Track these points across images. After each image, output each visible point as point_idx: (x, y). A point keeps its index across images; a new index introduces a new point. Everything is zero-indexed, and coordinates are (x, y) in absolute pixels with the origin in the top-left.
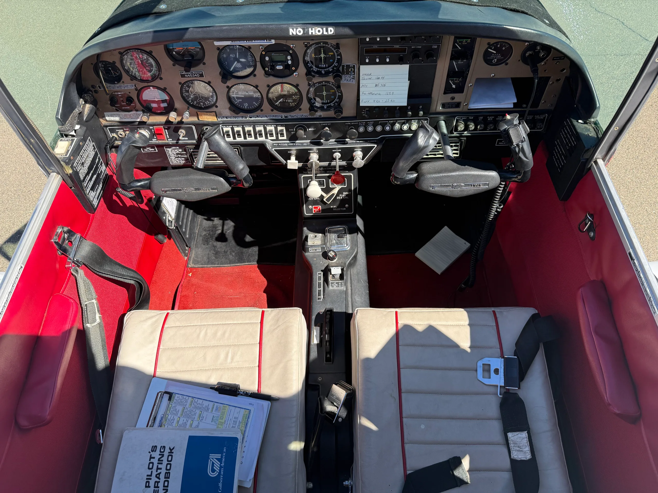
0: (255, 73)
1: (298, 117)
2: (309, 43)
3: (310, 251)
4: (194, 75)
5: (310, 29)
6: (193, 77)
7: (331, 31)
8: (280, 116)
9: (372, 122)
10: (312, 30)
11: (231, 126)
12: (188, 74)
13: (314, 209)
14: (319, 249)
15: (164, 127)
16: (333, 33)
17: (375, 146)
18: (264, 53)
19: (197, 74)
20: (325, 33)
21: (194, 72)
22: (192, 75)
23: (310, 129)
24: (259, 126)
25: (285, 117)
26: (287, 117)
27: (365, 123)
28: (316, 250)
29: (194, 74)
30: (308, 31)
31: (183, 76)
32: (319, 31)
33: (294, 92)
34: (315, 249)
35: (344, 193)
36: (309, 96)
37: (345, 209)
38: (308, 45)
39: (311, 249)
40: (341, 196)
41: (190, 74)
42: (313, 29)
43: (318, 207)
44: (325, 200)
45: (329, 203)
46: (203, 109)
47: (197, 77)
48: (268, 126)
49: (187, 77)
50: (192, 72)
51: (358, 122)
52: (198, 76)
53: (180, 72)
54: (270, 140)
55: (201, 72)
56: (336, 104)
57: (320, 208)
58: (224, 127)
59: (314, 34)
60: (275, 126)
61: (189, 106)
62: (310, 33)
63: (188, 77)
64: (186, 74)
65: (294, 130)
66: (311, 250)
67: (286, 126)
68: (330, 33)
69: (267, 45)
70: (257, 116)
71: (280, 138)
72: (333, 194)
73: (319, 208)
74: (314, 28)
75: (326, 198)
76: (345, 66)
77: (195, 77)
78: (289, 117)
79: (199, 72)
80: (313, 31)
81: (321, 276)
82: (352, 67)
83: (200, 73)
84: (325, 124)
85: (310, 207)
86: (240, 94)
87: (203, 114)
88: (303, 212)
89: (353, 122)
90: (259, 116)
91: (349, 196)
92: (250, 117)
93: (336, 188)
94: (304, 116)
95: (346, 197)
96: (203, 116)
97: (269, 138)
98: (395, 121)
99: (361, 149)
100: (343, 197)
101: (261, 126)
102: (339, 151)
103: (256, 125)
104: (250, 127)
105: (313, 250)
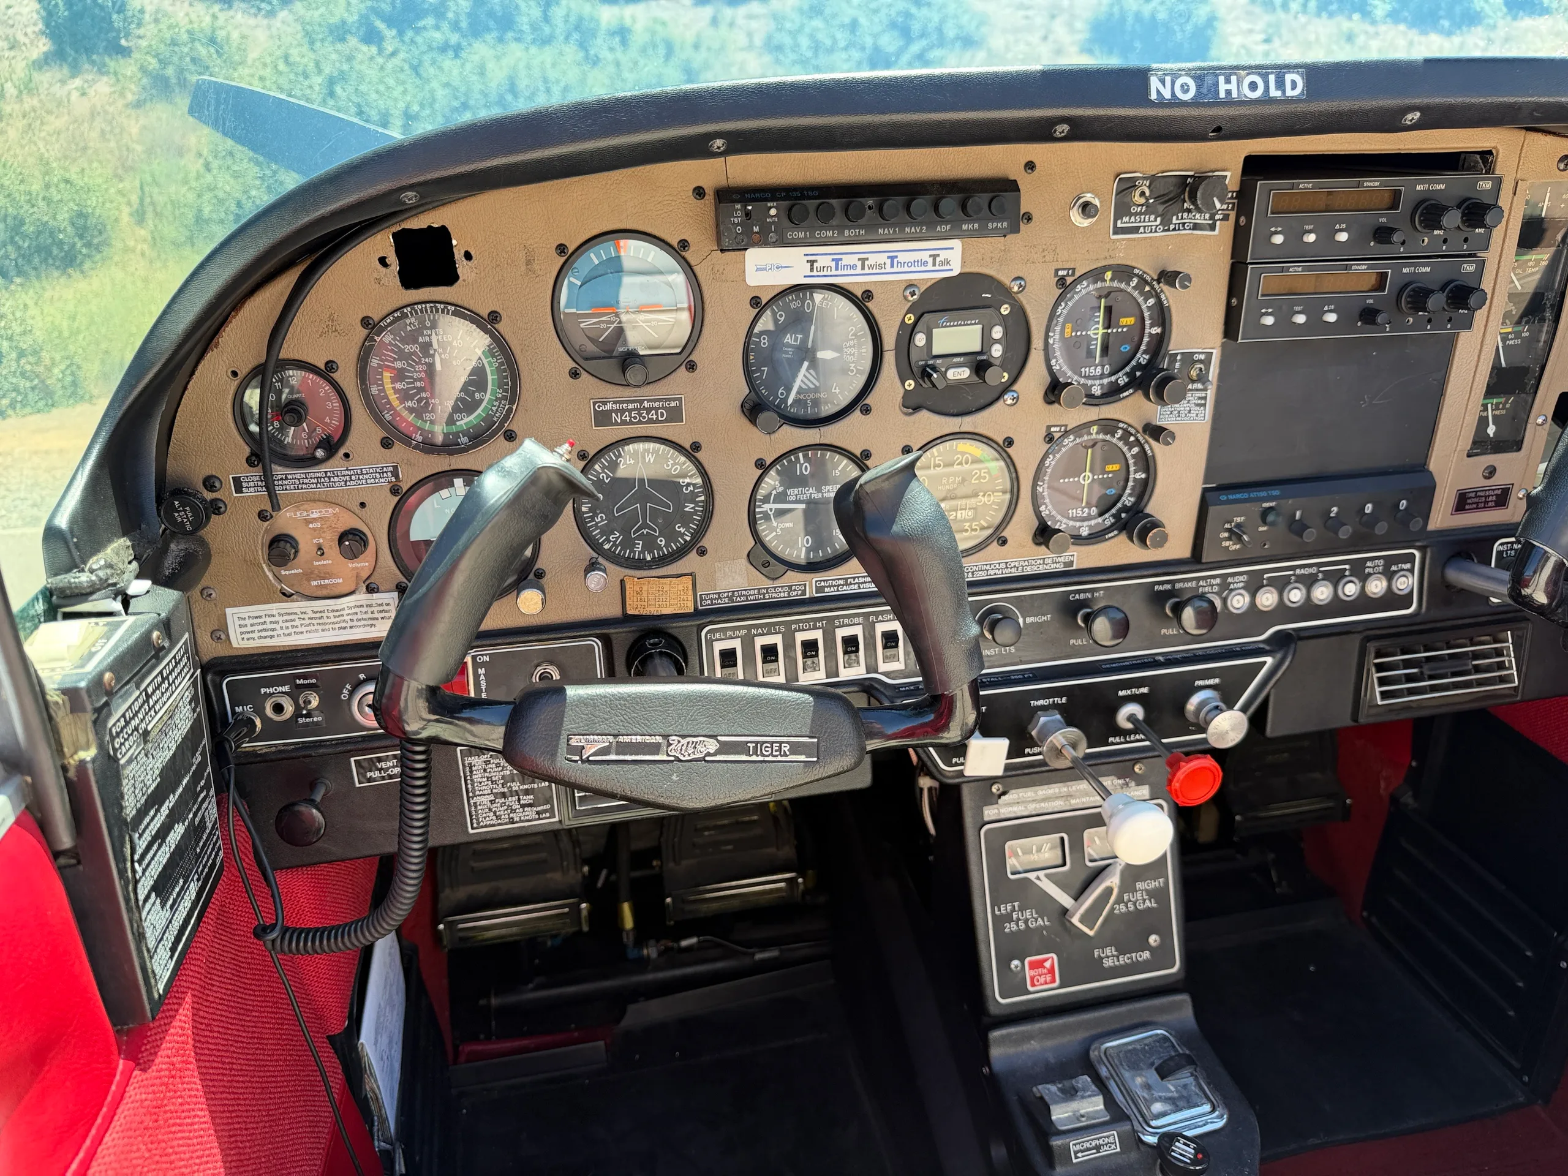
0: (867, 401)
1: (995, 572)
2: (1074, 269)
3: (1075, 1161)
4: (648, 414)
5: (1221, 79)
6: (640, 422)
7: (1294, 85)
9: (1241, 578)
10: (1228, 81)
11: (743, 632)
12: (623, 411)
13: (1033, 973)
14: (1113, 1140)
15: (474, 658)
16: (1302, 93)
17: (1265, 663)
18: (910, 319)
19: (657, 409)
20: (1275, 93)
21: (648, 401)
22: (640, 415)
23: (1029, 620)
24: (846, 621)
27: (1218, 581)
28: (1098, 1148)
29: (649, 410)
30: (1217, 84)
31: (603, 419)
32: (1253, 86)
33: (985, 478)
34: (1093, 1144)
35: (1139, 885)
36: (1039, 487)
37: (1146, 955)
38: (1069, 280)
39: (1078, 1147)
40: (1129, 899)
41: (630, 411)
42: (1234, 78)
43: (1046, 960)
44: (1075, 920)
45: (1091, 934)
46: (650, 568)
47: (657, 421)
48: (880, 618)
49: (617, 424)
50: (641, 402)
51: (1198, 579)
52: (662, 415)
53: (594, 404)
54: (883, 674)
55: (674, 400)
56: (1123, 515)
57: (1054, 963)
58: (717, 635)
59: (1235, 95)
61: (595, 555)
62: (1222, 95)
63: (624, 423)
64: (616, 412)
68: (1290, 93)
69: (933, 282)
70: (846, 579)
72: (1109, 891)
73: (1048, 964)
74: (1235, 74)
75: (1080, 912)
76: (1179, 357)
77: (650, 421)
79: (667, 400)
80: (1233, 86)
82: (1201, 361)
83: (673, 404)
84: (1082, 596)
85: (1016, 967)
86: (792, 498)
87: (645, 588)
88: (988, 992)
89: (1179, 581)
90: (854, 578)
91: (1159, 895)
92: (819, 589)
93: (1108, 865)
94: (1013, 570)
95: (1148, 904)
96: (645, 594)
97: (883, 667)
98: (1314, 570)
99: (1217, 681)
100: (1135, 904)
101: (856, 620)
102: (1143, 694)
103: (838, 617)
104: (815, 628)
105: (1088, 1149)
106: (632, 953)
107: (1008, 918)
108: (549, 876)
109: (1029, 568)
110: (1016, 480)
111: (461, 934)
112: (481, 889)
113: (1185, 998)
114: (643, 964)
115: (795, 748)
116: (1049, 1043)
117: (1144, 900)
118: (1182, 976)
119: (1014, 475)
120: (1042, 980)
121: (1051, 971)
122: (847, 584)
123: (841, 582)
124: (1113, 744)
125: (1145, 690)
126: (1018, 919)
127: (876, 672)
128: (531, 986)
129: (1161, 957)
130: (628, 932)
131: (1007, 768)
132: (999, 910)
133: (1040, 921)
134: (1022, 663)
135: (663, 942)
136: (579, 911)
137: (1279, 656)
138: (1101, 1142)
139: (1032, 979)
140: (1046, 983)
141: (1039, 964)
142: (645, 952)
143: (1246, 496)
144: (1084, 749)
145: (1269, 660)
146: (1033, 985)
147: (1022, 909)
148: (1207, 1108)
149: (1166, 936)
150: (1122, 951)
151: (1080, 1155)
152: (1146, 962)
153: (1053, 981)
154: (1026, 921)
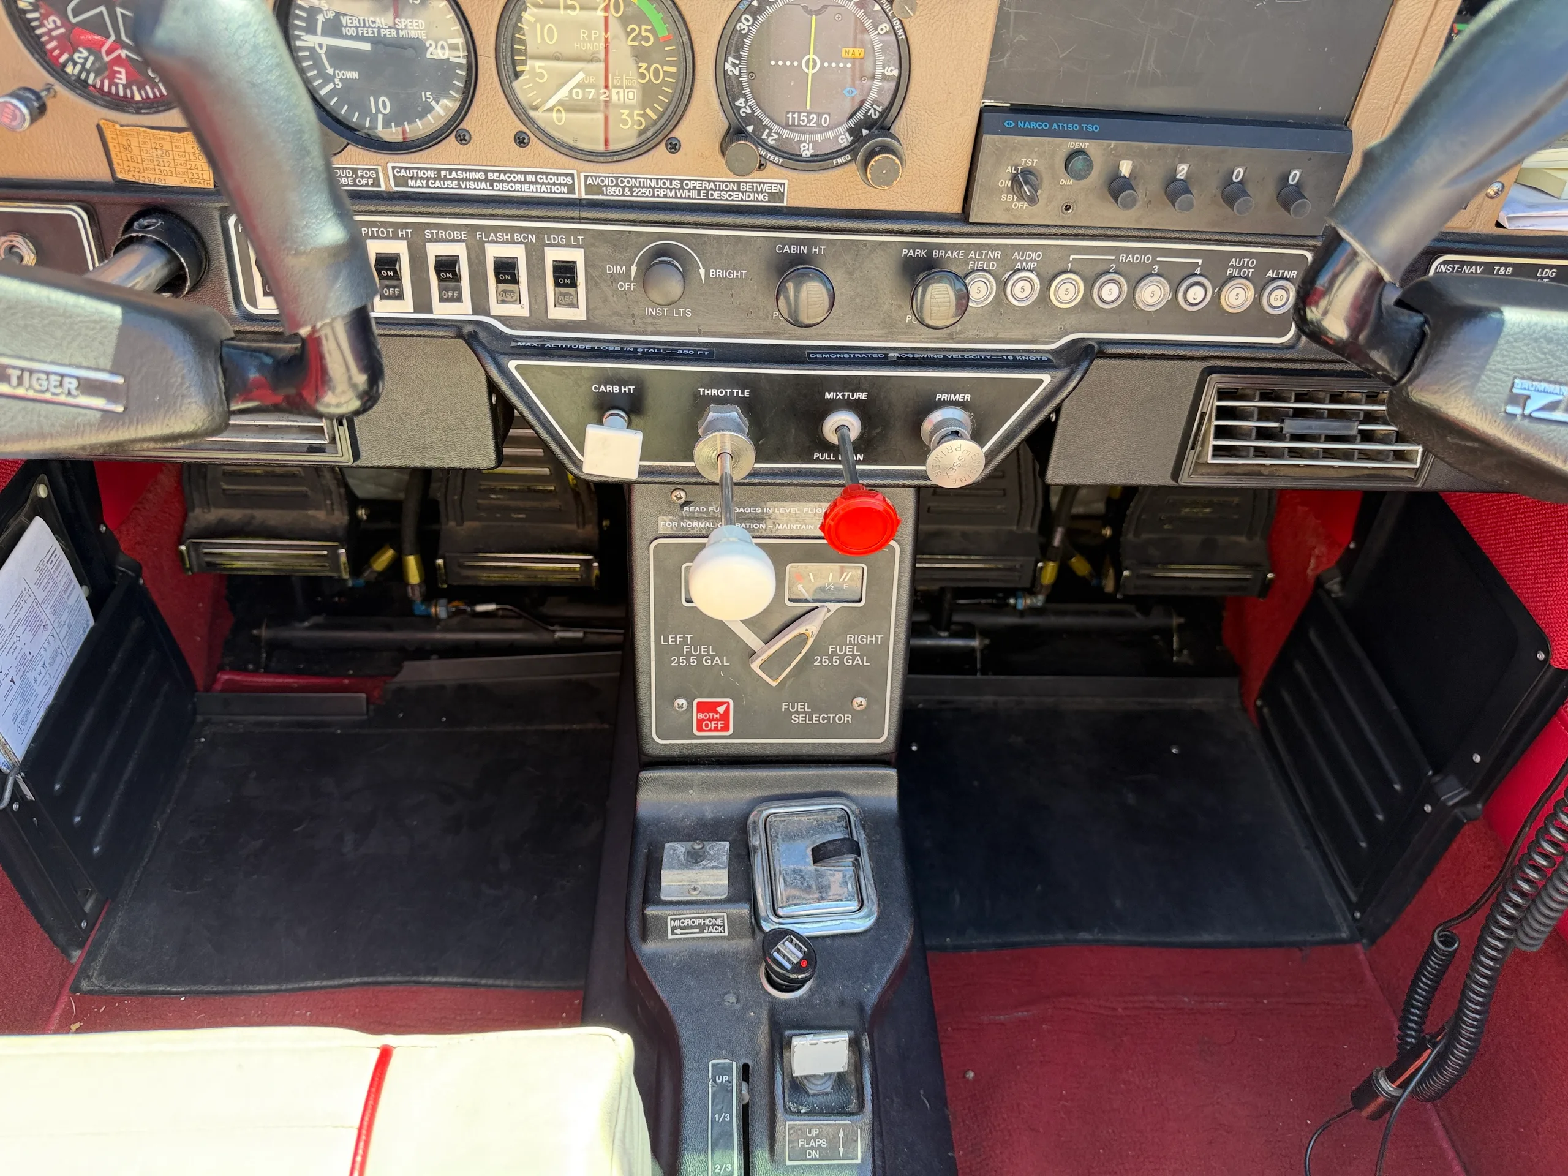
1: (661, 193)
3: (670, 937)
8: (561, 180)
9: (1034, 256)
13: (701, 716)
14: (719, 921)
17: (1041, 381)
23: (714, 273)
24: (442, 234)
25: (589, 189)
26: (598, 189)
27: (998, 254)
28: (702, 928)
33: (647, 39)
34: (697, 922)
35: (849, 638)
36: (728, 66)
37: (847, 718)
39: (677, 923)
40: (834, 653)
43: (720, 705)
44: (755, 666)
45: (774, 684)
46: (138, 111)
48: (492, 236)
51: (969, 247)
54: (497, 318)
56: (865, 132)
57: (727, 710)
60: (532, 238)
61: (51, 80)
65: (634, 269)
66: (673, 929)
67: (590, 243)
70: (439, 170)
71: (557, 313)
72: (802, 639)
73: (721, 709)
75: (765, 656)
78: (612, 194)
81: (730, 1081)
84: (794, 249)
85: (681, 706)
86: (351, 32)
87: (134, 142)
88: (644, 729)
89: (940, 246)
90: (450, 171)
91: (876, 653)
92: (400, 180)
93: (817, 608)
94: (693, 194)
95: (858, 660)
96: (136, 151)
97: (497, 309)
98: (1147, 259)
99: (968, 397)
100: (841, 658)
101: (456, 234)
102: (859, 400)
103: (428, 226)
104: (396, 237)
105: (688, 927)
106: (420, 608)
107: (677, 650)
108: (310, 512)
109: (716, 195)
110: (689, 49)
111: (208, 559)
112: (235, 515)
113: (892, 773)
114: (431, 622)
115: (89, 387)
116: (711, 797)
117: (854, 657)
118: (890, 747)
119: (685, 38)
120: (712, 725)
121: (725, 716)
122: (439, 178)
123: (431, 174)
124: (818, 461)
125: (863, 396)
126: (689, 654)
127: (488, 314)
128: (306, 624)
129: (868, 721)
130: (413, 586)
131: (643, 471)
132: (666, 640)
133: (717, 661)
134: (700, 333)
135: (456, 603)
136: (338, 556)
137: (1061, 374)
138: (707, 922)
139: (700, 722)
140: (716, 729)
141: (713, 707)
142: (433, 610)
143: (1045, 126)
144: (749, 461)
145: (1046, 378)
146: (700, 729)
147: (695, 643)
148: (854, 905)
149: (876, 701)
150: (816, 709)
151: (678, 931)
152: (846, 725)
153: (726, 728)
154: (700, 657)
